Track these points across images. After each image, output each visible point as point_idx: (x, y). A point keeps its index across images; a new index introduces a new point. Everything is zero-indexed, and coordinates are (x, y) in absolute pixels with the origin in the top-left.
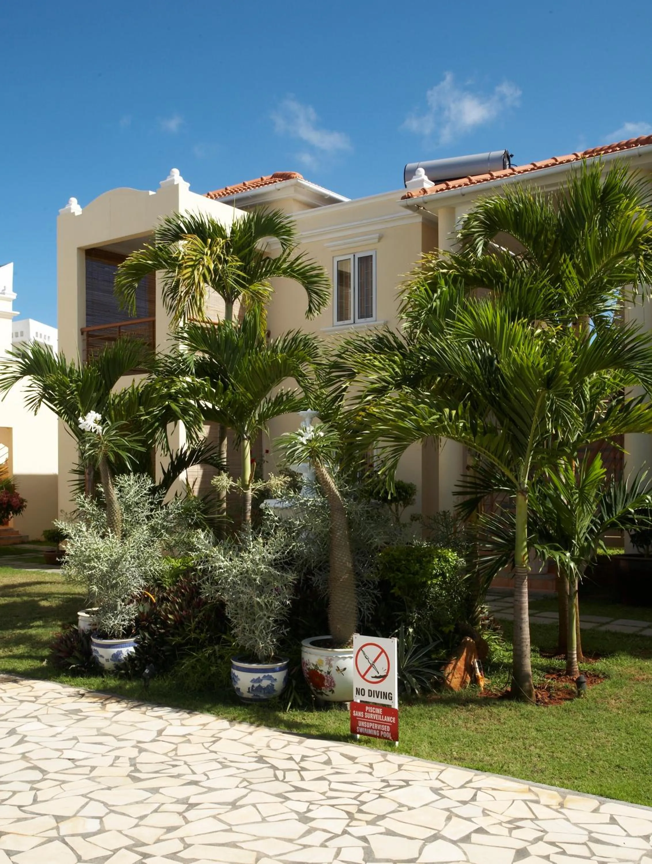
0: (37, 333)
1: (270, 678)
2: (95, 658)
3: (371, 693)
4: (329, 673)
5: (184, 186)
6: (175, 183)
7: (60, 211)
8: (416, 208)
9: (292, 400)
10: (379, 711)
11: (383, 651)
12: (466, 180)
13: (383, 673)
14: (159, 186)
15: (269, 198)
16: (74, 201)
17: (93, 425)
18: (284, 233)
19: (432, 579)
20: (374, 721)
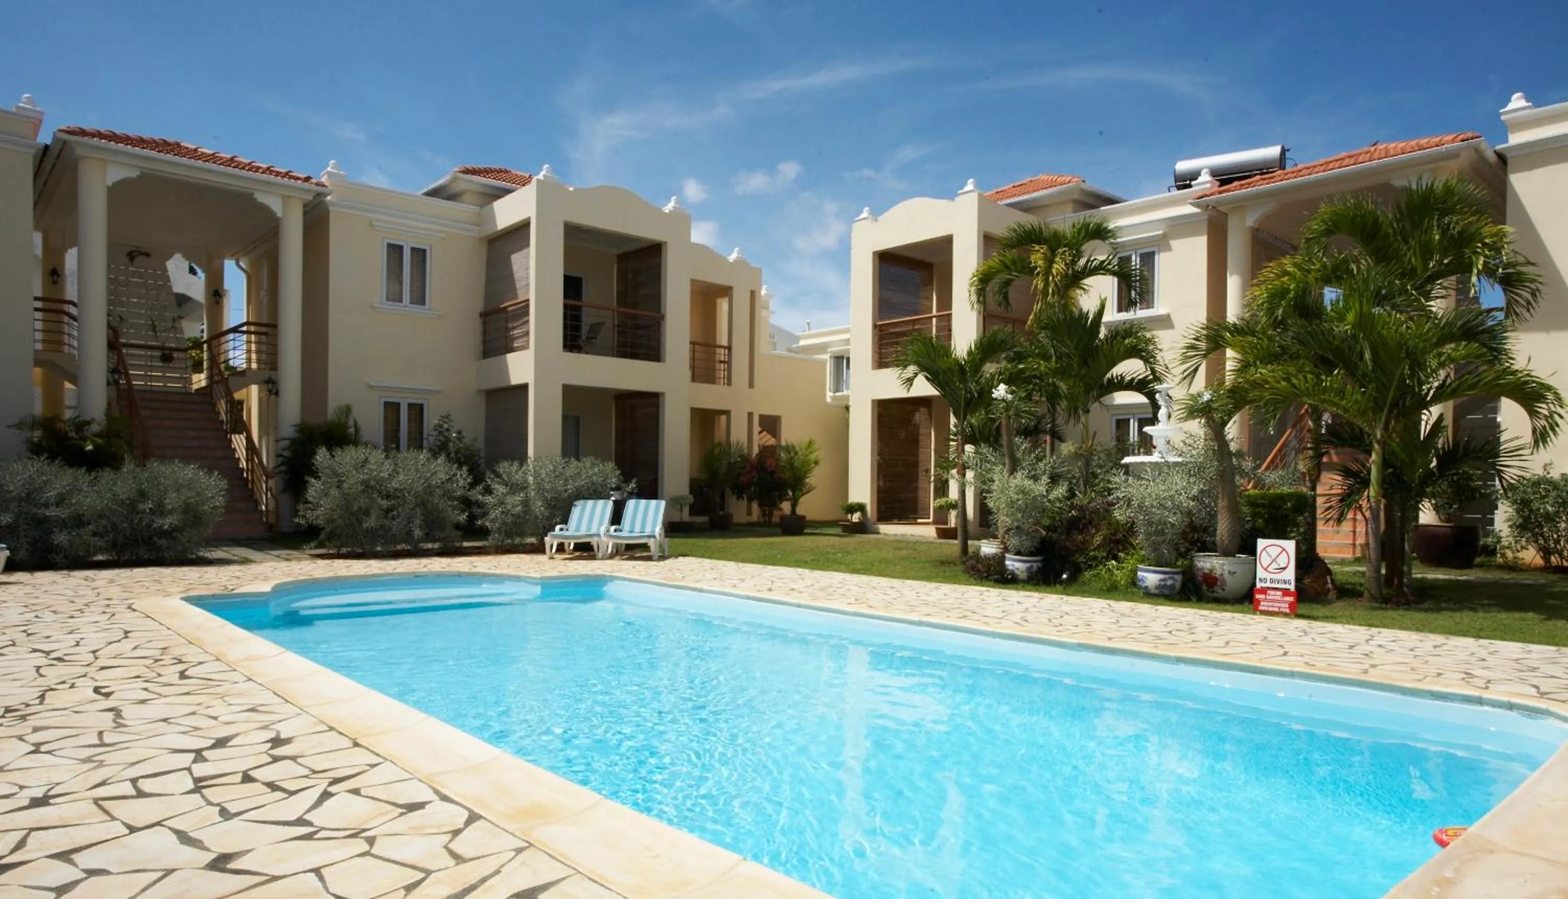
1: (1172, 578)
3: (1272, 581)
4: (1222, 575)
8: (1204, 207)
9: (1123, 381)
10: (1279, 593)
11: (1284, 550)
13: (1284, 566)
17: (1006, 394)
20: (1273, 601)
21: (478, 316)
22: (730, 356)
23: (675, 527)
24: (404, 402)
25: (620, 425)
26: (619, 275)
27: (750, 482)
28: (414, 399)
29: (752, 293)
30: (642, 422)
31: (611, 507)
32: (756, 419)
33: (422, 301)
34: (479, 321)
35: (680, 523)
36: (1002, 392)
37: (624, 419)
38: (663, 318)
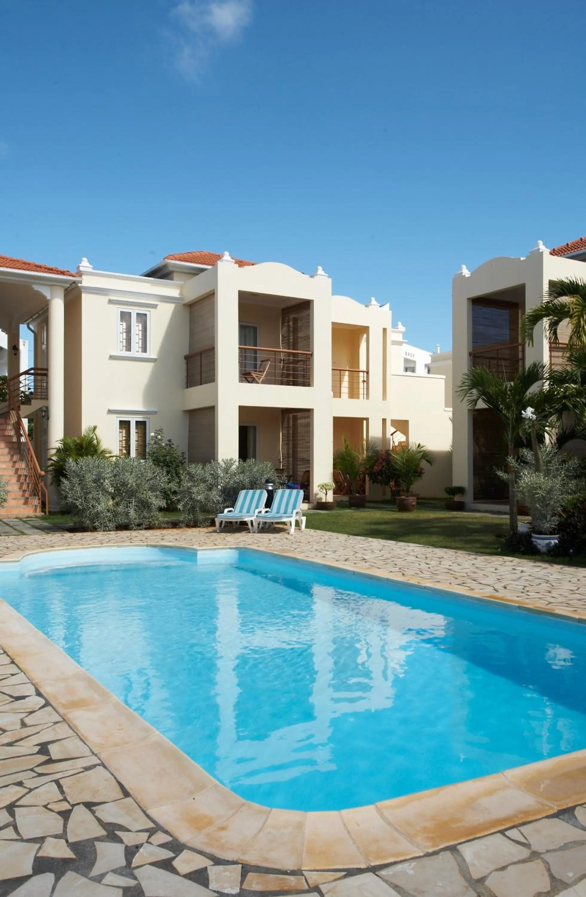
0: (406, 352)
2: (534, 545)
6: (541, 251)
16: (464, 268)
17: (531, 415)
21: (183, 358)
22: (368, 377)
23: (322, 506)
24: (133, 420)
25: (285, 432)
26: (283, 324)
27: (381, 471)
28: (140, 418)
29: (385, 330)
30: (300, 429)
31: (265, 495)
32: (388, 423)
33: (144, 350)
34: (184, 362)
35: (326, 503)
36: (529, 412)
37: (288, 427)
38: (312, 355)
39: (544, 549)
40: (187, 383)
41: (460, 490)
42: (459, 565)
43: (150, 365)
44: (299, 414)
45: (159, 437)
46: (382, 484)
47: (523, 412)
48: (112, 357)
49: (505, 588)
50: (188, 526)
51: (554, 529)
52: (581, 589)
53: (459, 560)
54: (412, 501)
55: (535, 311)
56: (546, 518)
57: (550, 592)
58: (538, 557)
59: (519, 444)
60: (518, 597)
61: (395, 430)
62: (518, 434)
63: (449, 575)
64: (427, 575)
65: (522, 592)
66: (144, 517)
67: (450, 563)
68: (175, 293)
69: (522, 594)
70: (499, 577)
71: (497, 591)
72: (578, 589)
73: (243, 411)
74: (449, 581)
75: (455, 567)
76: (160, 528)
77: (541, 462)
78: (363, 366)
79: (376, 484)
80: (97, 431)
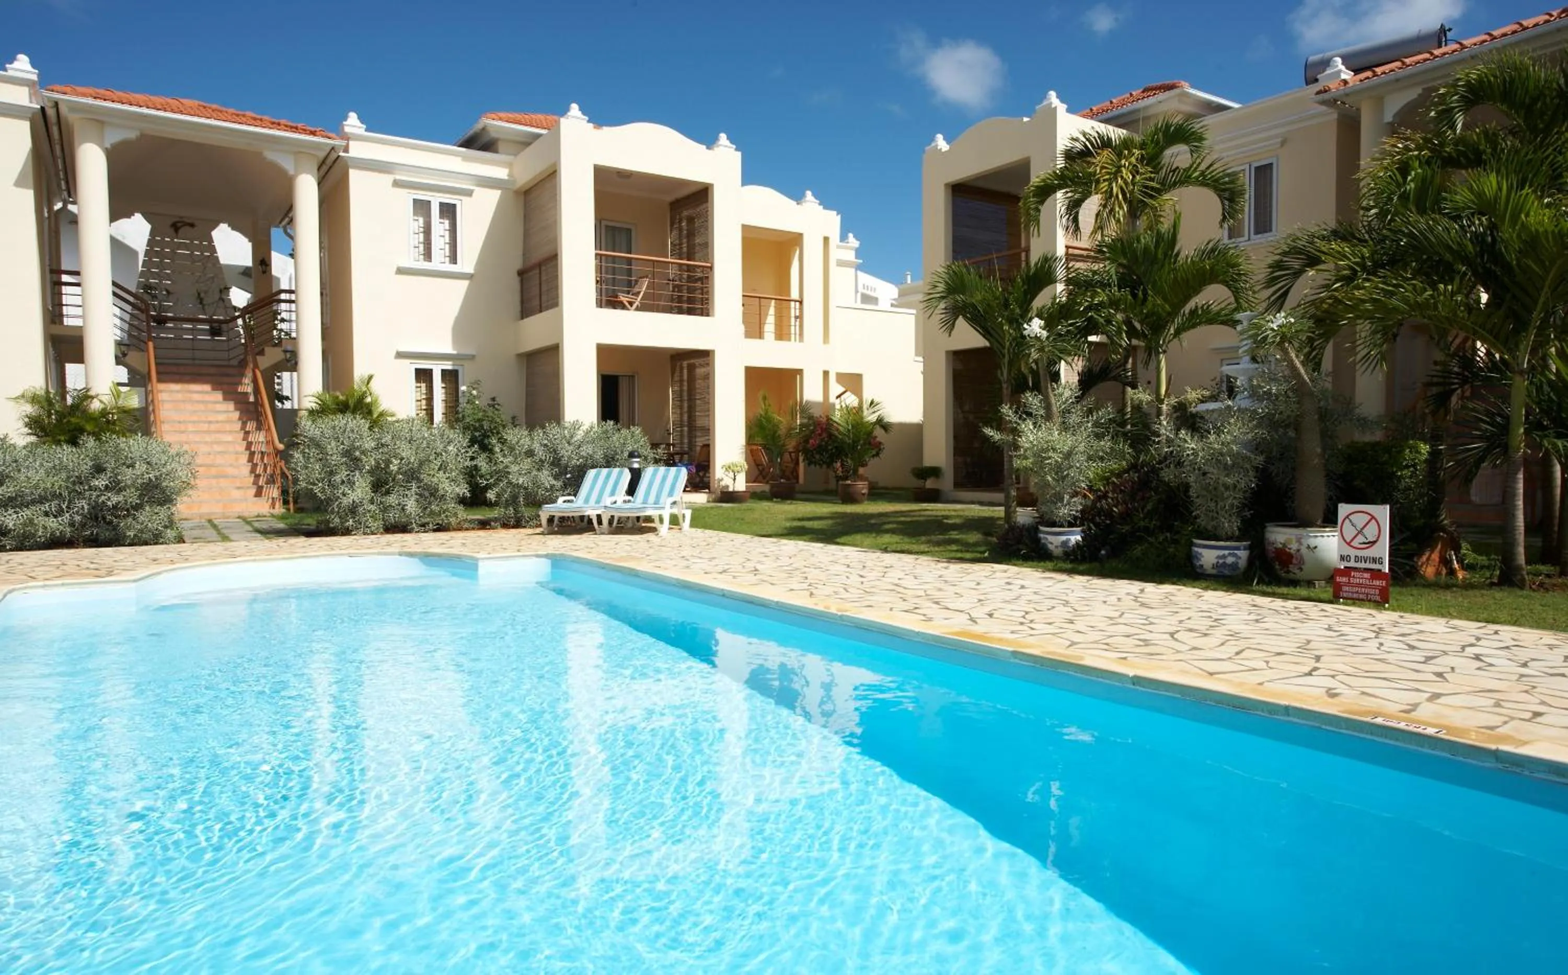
1: (1235, 555)
2: (1044, 545)
3: (1357, 559)
4: (1298, 550)
5: (1061, 108)
6: (1053, 106)
7: (927, 148)
8: (1331, 103)
9: (1210, 312)
10: (1367, 575)
11: (1373, 517)
12: (1398, 64)
13: (1371, 539)
14: (1034, 111)
15: (1151, 112)
16: (940, 137)
17: (1039, 331)
18: (1196, 140)
19: (1402, 470)
20: (1359, 585)
21: (516, 274)
22: (801, 309)
23: (728, 497)
24: (437, 369)
25: (676, 388)
26: (672, 224)
27: (820, 446)
28: (448, 366)
29: (826, 240)
30: (699, 383)
31: (627, 476)
32: (832, 378)
33: (454, 259)
34: (517, 280)
35: (734, 492)
36: (1035, 327)
37: (681, 381)
38: (711, 268)
39: (1058, 552)
40: (522, 312)
41: (935, 472)
42: (916, 578)
43: (465, 284)
44: (696, 361)
45: (474, 392)
46: (821, 465)
47: (1025, 326)
48: (401, 271)
49: (991, 615)
50: (505, 526)
51: (1075, 518)
52: (1126, 615)
53: (919, 571)
54: (862, 487)
55: (1043, 180)
56: (1062, 500)
57: (1072, 622)
58: (1050, 565)
59: (1020, 386)
60: (1012, 632)
61: (843, 389)
62: (1019, 370)
63: (893, 594)
64: (854, 593)
65: (1022, 624)
66: (432, 513)
67: (901, 575)
68: (501, 173)
69: (1021, 628)
70: (982, 597)
71: (976, 622)
72: (1121, 616)
73: (605, 352)
74: (890, 605)
75: (909, 582)
76: (459, 529)
77: (1054, 409)
78: (795, 294)
79: (812, 466)
80: (373, 384)
